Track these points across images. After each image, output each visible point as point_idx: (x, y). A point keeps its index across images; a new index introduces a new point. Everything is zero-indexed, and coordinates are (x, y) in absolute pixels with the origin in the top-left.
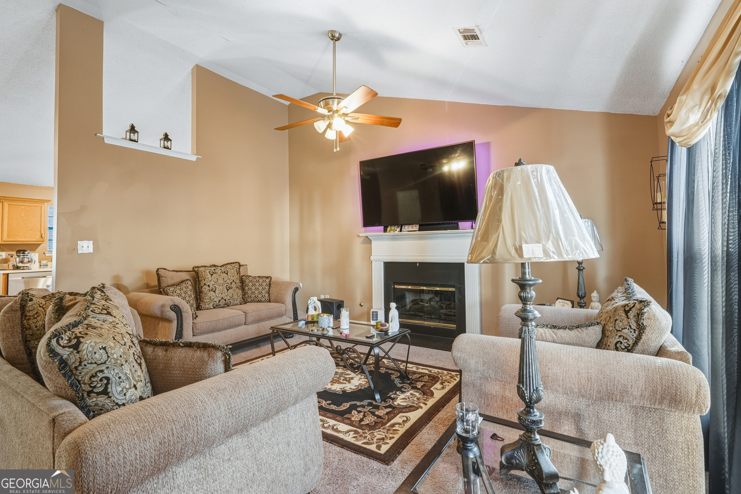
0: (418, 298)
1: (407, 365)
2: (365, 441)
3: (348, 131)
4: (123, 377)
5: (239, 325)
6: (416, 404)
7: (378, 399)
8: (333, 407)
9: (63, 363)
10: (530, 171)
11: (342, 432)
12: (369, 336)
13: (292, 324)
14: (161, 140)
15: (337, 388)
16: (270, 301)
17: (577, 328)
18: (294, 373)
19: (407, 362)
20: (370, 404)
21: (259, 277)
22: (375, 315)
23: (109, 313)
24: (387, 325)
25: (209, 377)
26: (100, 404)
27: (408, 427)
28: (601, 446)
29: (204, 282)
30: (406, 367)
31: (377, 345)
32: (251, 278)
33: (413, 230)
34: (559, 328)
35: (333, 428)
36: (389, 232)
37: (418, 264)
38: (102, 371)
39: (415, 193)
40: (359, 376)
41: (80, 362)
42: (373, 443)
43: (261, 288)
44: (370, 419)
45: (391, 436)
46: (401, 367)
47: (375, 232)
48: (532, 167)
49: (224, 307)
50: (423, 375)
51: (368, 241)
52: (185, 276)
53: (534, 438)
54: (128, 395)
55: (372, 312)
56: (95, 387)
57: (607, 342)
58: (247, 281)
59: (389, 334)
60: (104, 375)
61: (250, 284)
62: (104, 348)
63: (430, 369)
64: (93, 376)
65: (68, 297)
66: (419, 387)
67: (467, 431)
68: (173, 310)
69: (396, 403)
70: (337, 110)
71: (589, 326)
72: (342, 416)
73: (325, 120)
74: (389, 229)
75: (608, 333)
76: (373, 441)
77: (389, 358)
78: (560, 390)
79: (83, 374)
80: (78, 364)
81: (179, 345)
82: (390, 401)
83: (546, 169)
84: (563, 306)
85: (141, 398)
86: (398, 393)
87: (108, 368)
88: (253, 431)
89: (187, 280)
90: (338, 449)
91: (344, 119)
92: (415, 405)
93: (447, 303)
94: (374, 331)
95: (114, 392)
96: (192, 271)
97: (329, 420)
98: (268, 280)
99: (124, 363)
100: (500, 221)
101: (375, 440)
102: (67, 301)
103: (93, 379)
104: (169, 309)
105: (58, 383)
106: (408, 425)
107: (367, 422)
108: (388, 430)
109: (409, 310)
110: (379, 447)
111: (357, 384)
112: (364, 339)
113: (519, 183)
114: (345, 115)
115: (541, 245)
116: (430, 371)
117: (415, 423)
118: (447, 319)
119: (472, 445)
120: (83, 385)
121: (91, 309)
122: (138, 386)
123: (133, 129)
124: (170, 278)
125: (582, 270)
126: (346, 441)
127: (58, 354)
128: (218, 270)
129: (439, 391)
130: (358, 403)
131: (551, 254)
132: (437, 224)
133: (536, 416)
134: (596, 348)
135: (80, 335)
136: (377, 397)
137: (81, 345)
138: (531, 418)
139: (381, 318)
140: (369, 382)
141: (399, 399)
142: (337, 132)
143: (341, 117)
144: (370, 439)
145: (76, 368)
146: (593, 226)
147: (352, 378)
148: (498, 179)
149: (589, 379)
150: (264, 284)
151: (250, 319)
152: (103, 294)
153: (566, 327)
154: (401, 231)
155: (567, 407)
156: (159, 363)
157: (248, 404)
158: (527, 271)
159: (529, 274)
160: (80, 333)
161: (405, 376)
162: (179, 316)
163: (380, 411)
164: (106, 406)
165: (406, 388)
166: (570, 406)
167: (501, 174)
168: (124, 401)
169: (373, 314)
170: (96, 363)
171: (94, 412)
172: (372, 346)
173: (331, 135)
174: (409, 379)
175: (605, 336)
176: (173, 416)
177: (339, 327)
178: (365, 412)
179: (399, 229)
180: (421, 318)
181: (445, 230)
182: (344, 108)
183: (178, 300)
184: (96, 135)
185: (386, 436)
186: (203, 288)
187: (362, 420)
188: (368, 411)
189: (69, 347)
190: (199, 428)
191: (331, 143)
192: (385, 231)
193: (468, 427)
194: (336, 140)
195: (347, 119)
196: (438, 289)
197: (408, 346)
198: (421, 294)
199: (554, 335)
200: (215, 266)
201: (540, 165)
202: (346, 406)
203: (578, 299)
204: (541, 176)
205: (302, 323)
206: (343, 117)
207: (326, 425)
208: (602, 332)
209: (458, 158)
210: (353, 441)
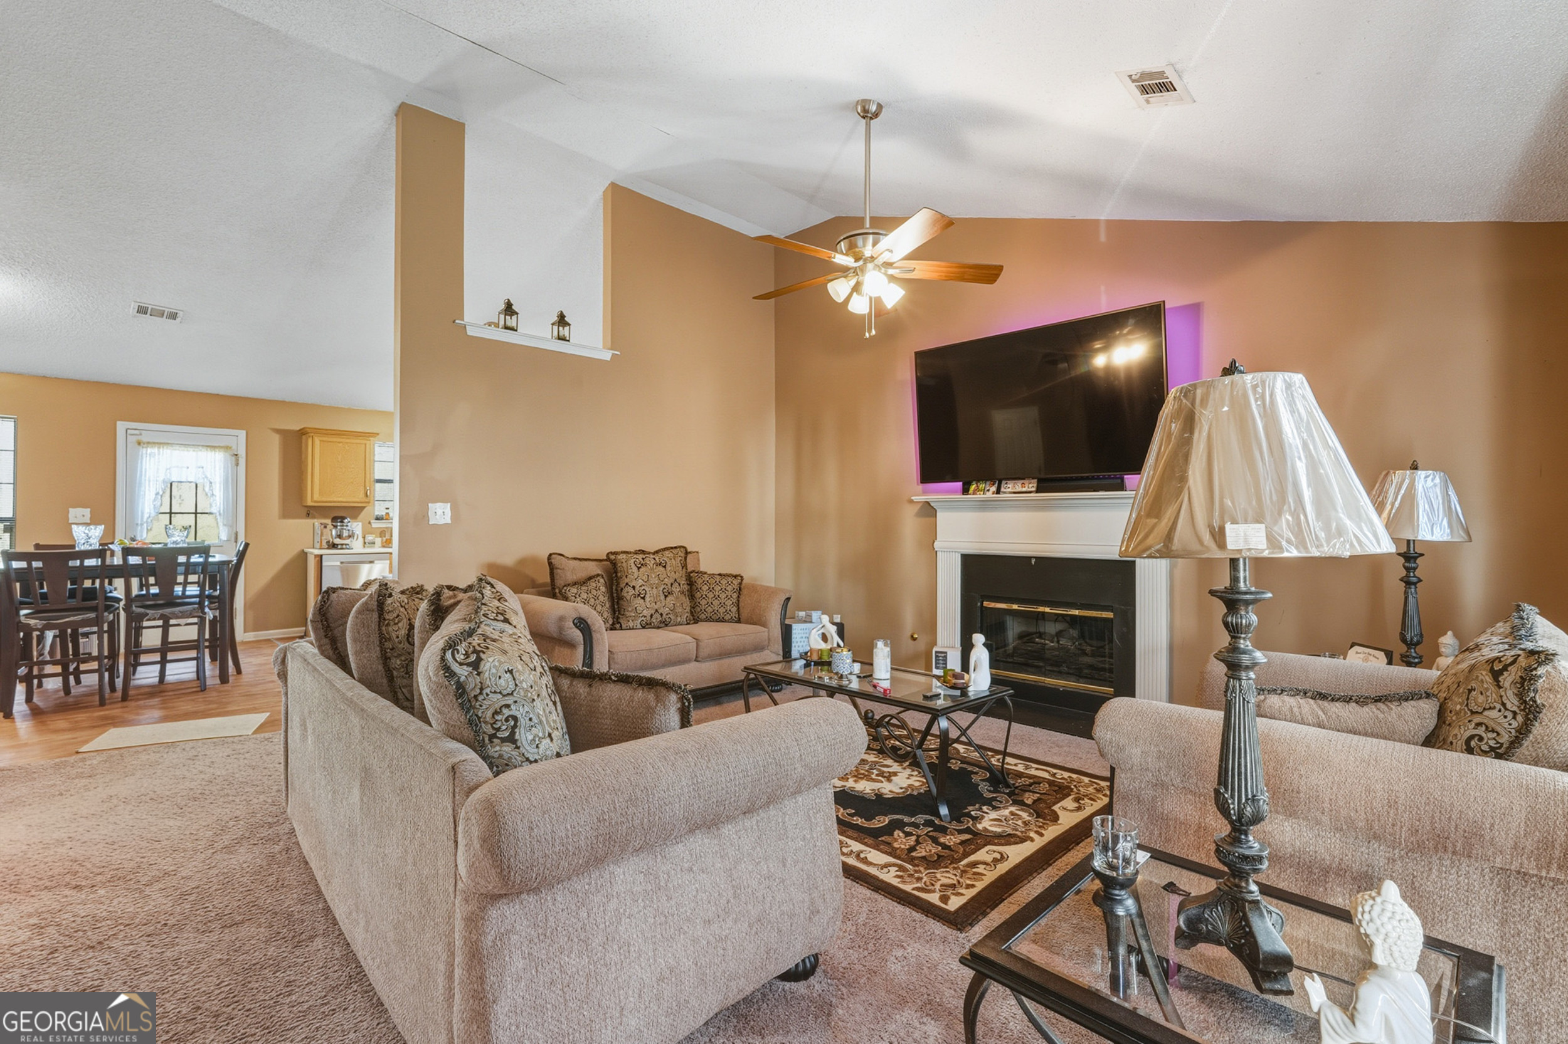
0: (1032, 629)
1: (1004, 759)
2: (919, 885)
3: (893, 296)
4: (535, 720)
5: (685, 661)
6: (1022, 832)
7: (946, 815)
8: (859, 821)
9: (461, 689)
10: (1249, 385)
11: (875, 865)
12: (929, 694)
13: (780, 665)
14: (553, 324)
15: (865, 787)
16: (739, 621)
17: (1376, 701)
18: (797, 740)
19: (1005, 754)
20: (928, 823)
21: (720, 575)
22: (942, 658)
23: (506, 621)
24: (966, 676)
25: (658, 733)
26: (506, 756)
27: (1004, 871)
28: (1371, 902)
29: (627, 580)
30: (1003, 763)
31: (943, 712)
32: (706, 578)
33: (1024, 490)
34: (1333, 700)
35: (858, 856)
36: (974, 493)
37: (1033, 561)
38: (508, 706)
39: (1032, 413)
40: (908, 771)
41: (481, 689)
42: (934, 891)
43: (723, 596)
44: (927, 849)
45: (969, 882)
46: (994, 761)
47: (945, 493)
48: (1253, 378)
49: (659, 628)
50: (1038, 781)
51: (929, 511)
52: (594, 569)
53: (1246, 888)
54: (542, 747)
55: (936, 652)
56: (498, 729)
57: (1448, 737)
58: (700, 581)
59: (970, 694)
60: (511, 713)
61: (705, 588)
62: (511, 672)
63: (1055, 771)
64: (496, 713)
65: (447, 593)
66: (1029, 802)
67: (1112, 867)
68: (577, 627)
69: (980, 827)
70: (872, 257)
71: (1407, 700)
72: (876, 837)
73: (849, 278)
74: (973, 487)
75: (1450, 717)
76: (932, 888)
77: (970, 743)
78: (1325, 819)
79: (484, 707)
80: (478, 691)
81: (610, 678)
82: (968, 822)
83: (1285, 380)
84: (1366, 660)
85: (558, 755)
86: (985, 808)
87: (515, 702)
88: (727, 830)
89: (598, 575)
90: (868, 893)
91: (886, 274)
92: (1019, 834)
93: (1094, 643)
94: (939, 687)
95: (524, 742)
96: (606, 560)
97: (850, 842)
98: (736, 582)
99: (535, 698)
100: (1183, 479)
101: (938, 886)
102: (447, 598)
103: (497, 717)
104: (571, 624)
105: (451, 718)
106: (1003, 868)
107: (924, 854)
108: (964, 872)
109: (1014, 652)
110: (945, 899)
111: (905, 785)
112: (919, 700)
113: (1226, 409)
114: (888, 265)
115: (1263, 526)
116: (1054, 775)
117: (1017, 867)
118: (1094, 674)
119: (1123, 893)
120: (483, 725)
121: (482, 612)
122: (553, 735)
123: (509, 309)
124: (570, 572)
125: (1415, 584)
126: (883, 882)
127: (455, 674)
128: (650, 561)
129: (1068, 813)
130: (906, 819)
131: (1284, 543)
132: (1077, 479)
133: (1252, 847)
134: (1422, 745)
135: (480, 649)
136: (944, 811)
137: (482, 664)
138: (1241, 850)
139: (954, 662)
140: (927, 783)
141: (986, 819)
142: (871, 299)
143: (880, 270)
144: (928, 883)
145: (476, 697)
146: (1447, 487)
147: (895, 774)
148: (1184, 401)
149: (1392, 804)
150: (730, 588)
151: (703, 653)
152: (493, 590)
153: (1351, 699)
154: (998, 492)
155: (1341, 860)
156: (581, 705)
157: (723, 779)
158: (1242, 575)
159: (1245, 581)
160: (479, 645)
161: (999, 779)
162: (587, 637)
163: (948, 837)
164: (514, 760)
165: (1001, 802)
166: (1350, 857)
167: (1190, 391)
168: (537, 757)
169: (936, 656)
170: (500, 693)
171: (497, 767)
172: (935, 714)
173: (859, 306)
174: (1008, 786)
175: (1444, 723)
176: (614, 782)
177: (871, 675)
178: (918, 836)
179: (994, 489)
180: (1039, 671)
181: (1094, 491)
182: (887, 252)
183: (586, 611)
184: (454, 322)
185: (959, 882)
186: (625, 591)
187: (912, 849)
188: (926, 834)
189: (468, 665)
190: (651, 806)
191: (859, 322)
192: (965, 491)
193: (1115, 861)
194: (870, 314)
195: (891, 271)
196: (1076, 612)
197: (1007, 722)
198: (1040, 622)
199: (1320, 713)
200: (643, 552)
201: (1271, 374)
202: (885, 820)
203: (1404, 648)
204: (1272, 395)
205: (798, 666)
206: (883, 270)
207: (845, 850)
208: (1438, 714)
209: (1130, 337)
210: (895, 882)
